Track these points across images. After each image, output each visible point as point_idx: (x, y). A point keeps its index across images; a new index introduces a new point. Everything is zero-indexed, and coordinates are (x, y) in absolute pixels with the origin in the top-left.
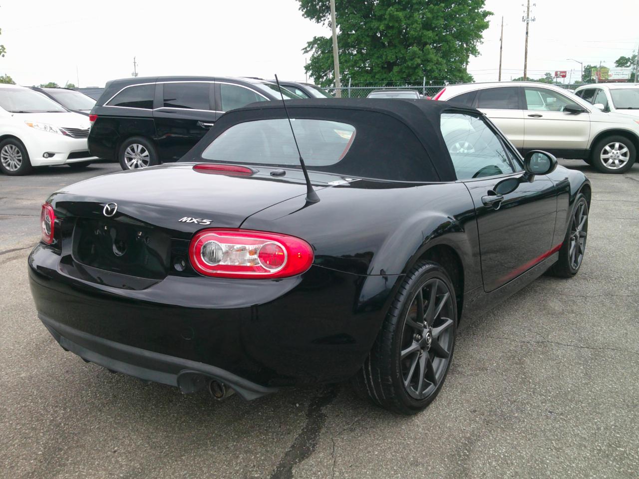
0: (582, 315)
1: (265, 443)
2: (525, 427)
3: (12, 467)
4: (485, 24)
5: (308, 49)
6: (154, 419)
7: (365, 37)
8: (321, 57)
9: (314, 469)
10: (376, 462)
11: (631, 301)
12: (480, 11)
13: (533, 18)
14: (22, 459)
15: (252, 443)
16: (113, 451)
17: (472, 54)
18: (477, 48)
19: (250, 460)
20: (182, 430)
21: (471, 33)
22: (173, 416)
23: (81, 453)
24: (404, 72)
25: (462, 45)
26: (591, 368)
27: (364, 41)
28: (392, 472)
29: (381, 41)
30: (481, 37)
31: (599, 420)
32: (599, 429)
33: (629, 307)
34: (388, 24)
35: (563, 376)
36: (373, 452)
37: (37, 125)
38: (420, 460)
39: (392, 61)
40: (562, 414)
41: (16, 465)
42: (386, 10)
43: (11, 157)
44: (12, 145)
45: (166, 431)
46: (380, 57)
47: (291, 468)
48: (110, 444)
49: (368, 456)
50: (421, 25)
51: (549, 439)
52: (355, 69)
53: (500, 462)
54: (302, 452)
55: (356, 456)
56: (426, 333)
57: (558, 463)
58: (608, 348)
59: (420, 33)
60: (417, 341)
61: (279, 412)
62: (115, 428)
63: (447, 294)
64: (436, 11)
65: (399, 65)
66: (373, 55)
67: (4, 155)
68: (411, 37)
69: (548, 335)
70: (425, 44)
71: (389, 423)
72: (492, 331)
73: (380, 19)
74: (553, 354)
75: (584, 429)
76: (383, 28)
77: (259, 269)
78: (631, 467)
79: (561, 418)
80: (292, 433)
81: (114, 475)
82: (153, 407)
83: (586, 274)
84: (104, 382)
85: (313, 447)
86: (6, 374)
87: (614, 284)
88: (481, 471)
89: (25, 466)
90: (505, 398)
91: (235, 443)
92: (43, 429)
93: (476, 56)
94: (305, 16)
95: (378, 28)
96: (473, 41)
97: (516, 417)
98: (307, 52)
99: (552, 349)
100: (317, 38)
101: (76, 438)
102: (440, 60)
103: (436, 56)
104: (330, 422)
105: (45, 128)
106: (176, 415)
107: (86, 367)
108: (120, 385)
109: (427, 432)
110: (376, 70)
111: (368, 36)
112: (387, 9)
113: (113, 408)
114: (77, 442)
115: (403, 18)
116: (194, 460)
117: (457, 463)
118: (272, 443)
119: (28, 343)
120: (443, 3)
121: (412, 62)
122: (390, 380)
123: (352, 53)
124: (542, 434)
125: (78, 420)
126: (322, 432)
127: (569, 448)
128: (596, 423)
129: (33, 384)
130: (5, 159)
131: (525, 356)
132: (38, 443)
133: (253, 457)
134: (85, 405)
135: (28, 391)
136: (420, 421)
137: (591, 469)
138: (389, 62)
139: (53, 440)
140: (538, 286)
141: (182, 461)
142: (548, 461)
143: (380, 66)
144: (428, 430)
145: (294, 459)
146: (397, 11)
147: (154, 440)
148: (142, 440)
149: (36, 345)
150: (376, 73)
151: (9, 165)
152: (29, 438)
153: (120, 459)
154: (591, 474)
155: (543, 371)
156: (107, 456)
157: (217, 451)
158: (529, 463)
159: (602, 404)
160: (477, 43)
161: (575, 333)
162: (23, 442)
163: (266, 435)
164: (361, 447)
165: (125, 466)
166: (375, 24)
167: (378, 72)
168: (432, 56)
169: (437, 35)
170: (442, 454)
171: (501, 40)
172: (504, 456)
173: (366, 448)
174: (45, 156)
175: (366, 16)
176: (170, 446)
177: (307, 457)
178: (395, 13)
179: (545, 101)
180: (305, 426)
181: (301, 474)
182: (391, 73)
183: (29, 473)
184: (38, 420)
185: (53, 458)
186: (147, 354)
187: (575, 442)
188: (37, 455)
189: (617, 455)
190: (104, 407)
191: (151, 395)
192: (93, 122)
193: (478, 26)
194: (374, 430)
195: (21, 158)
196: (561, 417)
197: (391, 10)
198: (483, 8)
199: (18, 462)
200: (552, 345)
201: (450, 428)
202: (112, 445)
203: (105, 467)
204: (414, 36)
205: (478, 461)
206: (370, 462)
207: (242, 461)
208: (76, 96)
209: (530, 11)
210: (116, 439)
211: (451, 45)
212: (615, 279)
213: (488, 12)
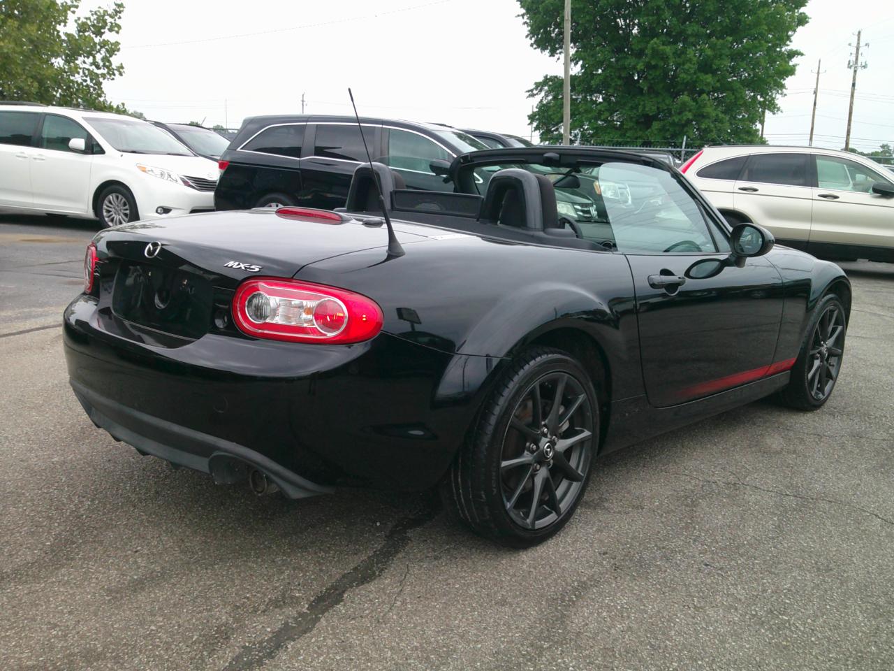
0: (806, 457)
1: (322, 561)
2: (664, 578)
3: (11, 555)
4: (789, 68)
5: (535, 92)
6: (196, 522)
7: (616, 80)
8: (551, 104)
9: (372, 596)
10: (453, 596)
11: (885, 446)
12: (783, 49)
13: (863, 64)
14: (25, 548)
15: (306, 560)
16: (135, 550)
17: (769, 110)
18: (776, 102)
19: (297, 577)
20: (225, 537)
21: (768, 80)
22: (221, 521)
23: (95, 549)
24: (668, 130)
25: (755, 97)
26: (789, 520)
27: (613, 84)
28: (469, 609)
29: (637, 85)
30: (782, 86)
31: (769, 581)
32: (764, 591)
33: (878, 453)
34: (649, 62)
35: (744, 526)
36: (454, 584)
37: (152, 171)
38: (509, 599)
39: (651, 114)
40: (721, 569)
41: (17, 553)
42: (648, 42)
43: (116, 210)
44: (117, 194)
45: (206, 537)
46: (635, 107)
47: (344, 592)
48: (133, 543)
49: (445, 589)
50: (696, 66)
51: (691, 596)
52: (599, 122)
53: (613, 613)
54: (364, 576)
55: (431, 587)
56: (544, 444)
57: (691, 623)
58: (823, 500)
59: (695, 76)
60: (532, 452)
61: (352, 530)
62: (145, 526)
63: (583, 395)
64: (719, 47)
65: (661, 120)
66: (625, 104)
67: (108, 206)
68: (680, 82)
69: (746, 477)
70: (701, 93)
71: (487, 555)
72: (671, 465)
73: (640, 54)
74: (743, 499)
75: (744, 589)
76: (642, 68)
77: (314, 331)
78: (789, 639)
79: (718, 574)
80: (360, 554)
81: (126, 576)
82: (200, 508)
83: (835, 408)
84: (149, 476)
85: (380, 572)
86: (36, 457)
87: (870, 424)
88: (584, 621)
89: (26, 556)
90: (652, 543)
91: (284, 558)
92: (60, 519)
93: (774, 114)
94: (535, 46)
95: (634, 68)
96: (771, 92)
97: (657, 566)
98: (533, 95)
99: (745, 493)
100: (548, 77)
101: (95, 533)
102: (721, 115)
103: (715, 109)
104: (413, 546)
105: (162, 175)
106: (224, 520)
107: (134, 458)
108: (168, 481)
109: (532, 570)
110: (629, 125)
111: (620, 77)
112: (650, 41)
113: (151, 505)
114: (95, 536)
115: (671, 54)
116: (228, 570)
117: (556, 609)
118: (331, 563)
119: (73, 425)
120: (731, 36)
121: (679, 117)
122: (484, 496)
123: (596, 101)
124: (684, 589)
125: (104, 514)
126: (398, 556)
127: (714, 609)
128: (763, 584)
129: (64, 470)
130: (108, 211)
131: (703, 497)
132: (49, 533)
133: (301, 575)
134: (118, 499)
135: (56, 477)
136: (527, 558)
137: (732, 636)
138: (647, 115)
139: (68, 531)
140: (760, 417)
141: (213, 569)
142: (677, 620)
143: (634, 120)
144: (535, 568)
145: (352, 583)
146: (663, 45)
147: (187, 544)
148: (174, 542)
149: (82, 428)
150: (626, 130)
151: (112, 220)
152: (41, 527)
153: (139, 560)
154: (730, 640)
155: (720, 517)
156: (126, 556)
157: (259, 564)
158: (651, 618)
159: (784, 563)
160: (777, 95)
161: (785, 478)
162: (32, 530)
163: (326, 552)
164: (440, 578)
165: (143, 568)
166: (631, 61)
167: (631, 129)
168: (710, 110)
169: (718, 81)
170: (542, 596)
171: (815, 93)
172: (622, 607)
173: (447, 580)
174: (159, 211)
175: (619, 50)
176: (204, 552)
177: (368, 582)
178: (661, 47)
179: (853, 178)
180: (379, 548)
181: (354, 599)
182: (649, 130)
183: (28, 563)
184: (57, 509)
185: (62, 550)
186: (176, 428)
187: (725, 603)
188: (44, 545)
189: (775, 624)
190: (141, 503)
191: (201, 496)
192: (223, 171)
193: (779, 70)
194: (465, 561)
195: (128, 212)
196: (720, 572)
197: (656, 43)
198: (788, 45)
199: (20, 550)
200: (746, 489)
201: (564, 569)
202: (135, 544)
203: (119, 566)
204: (685, 81)
205: (585, 609)
206: (445, 595)
207: (286, 577)
208: (210, 137)
209: (860, 53)
210: (143, 538)
211: (739, 96)
212: (875, 418)
213: (796, 51)
